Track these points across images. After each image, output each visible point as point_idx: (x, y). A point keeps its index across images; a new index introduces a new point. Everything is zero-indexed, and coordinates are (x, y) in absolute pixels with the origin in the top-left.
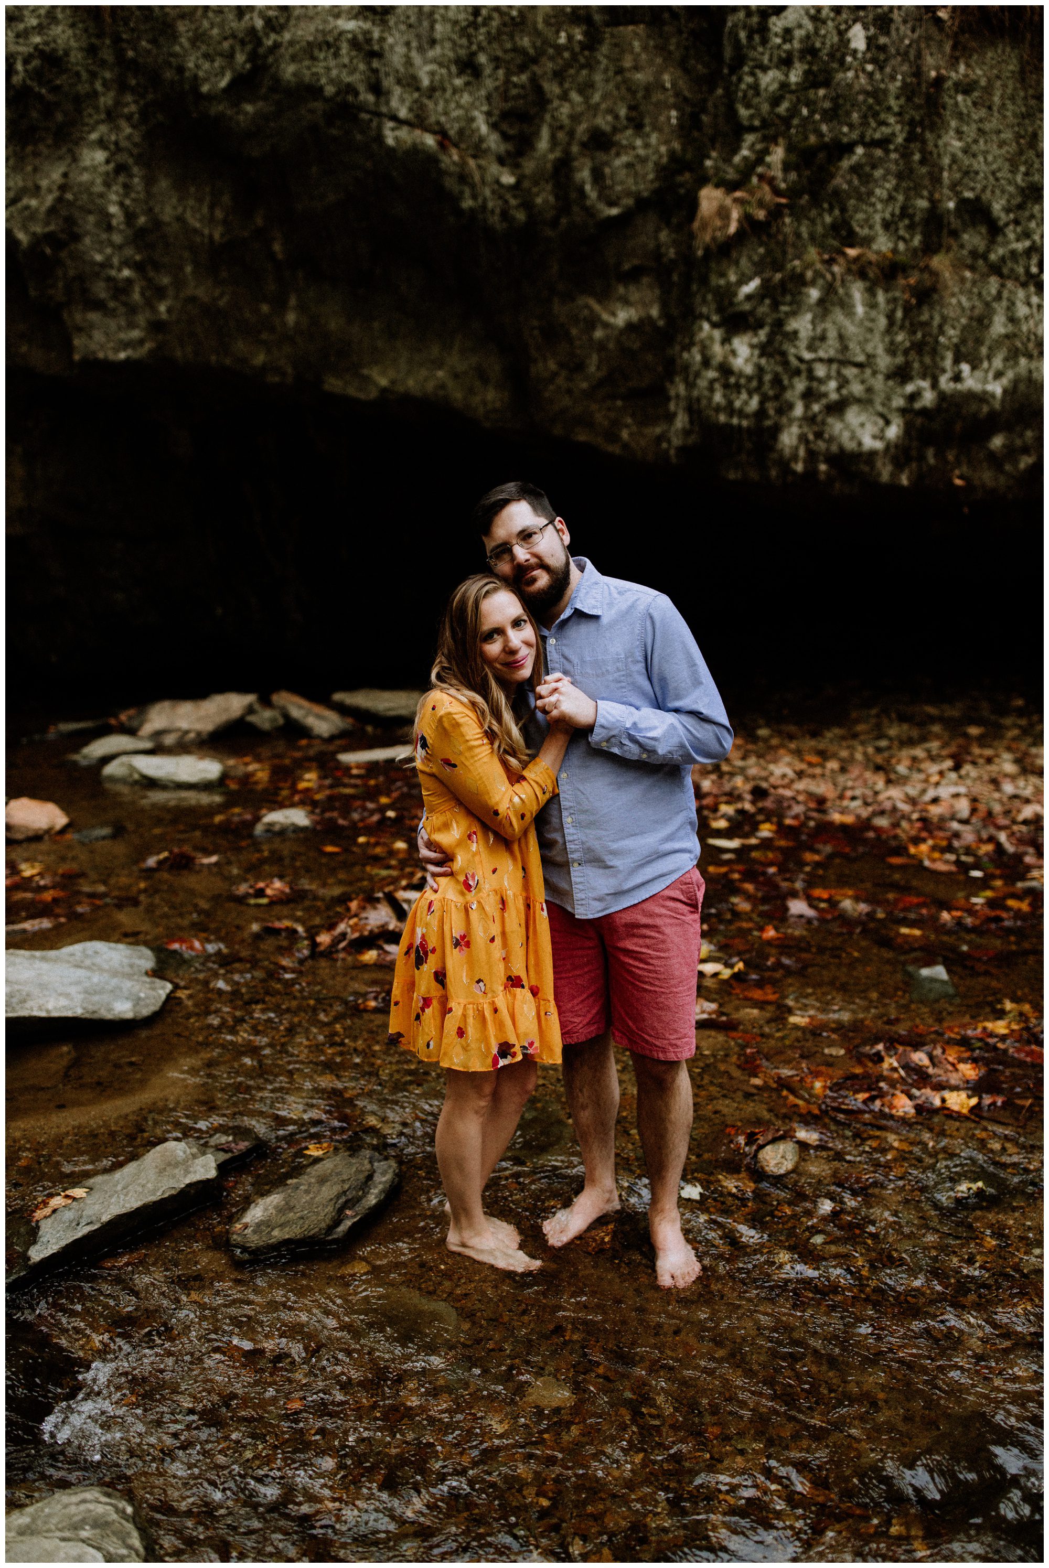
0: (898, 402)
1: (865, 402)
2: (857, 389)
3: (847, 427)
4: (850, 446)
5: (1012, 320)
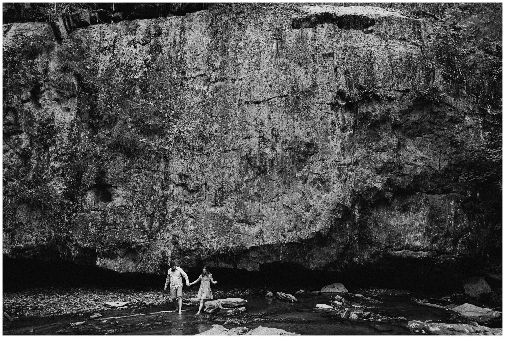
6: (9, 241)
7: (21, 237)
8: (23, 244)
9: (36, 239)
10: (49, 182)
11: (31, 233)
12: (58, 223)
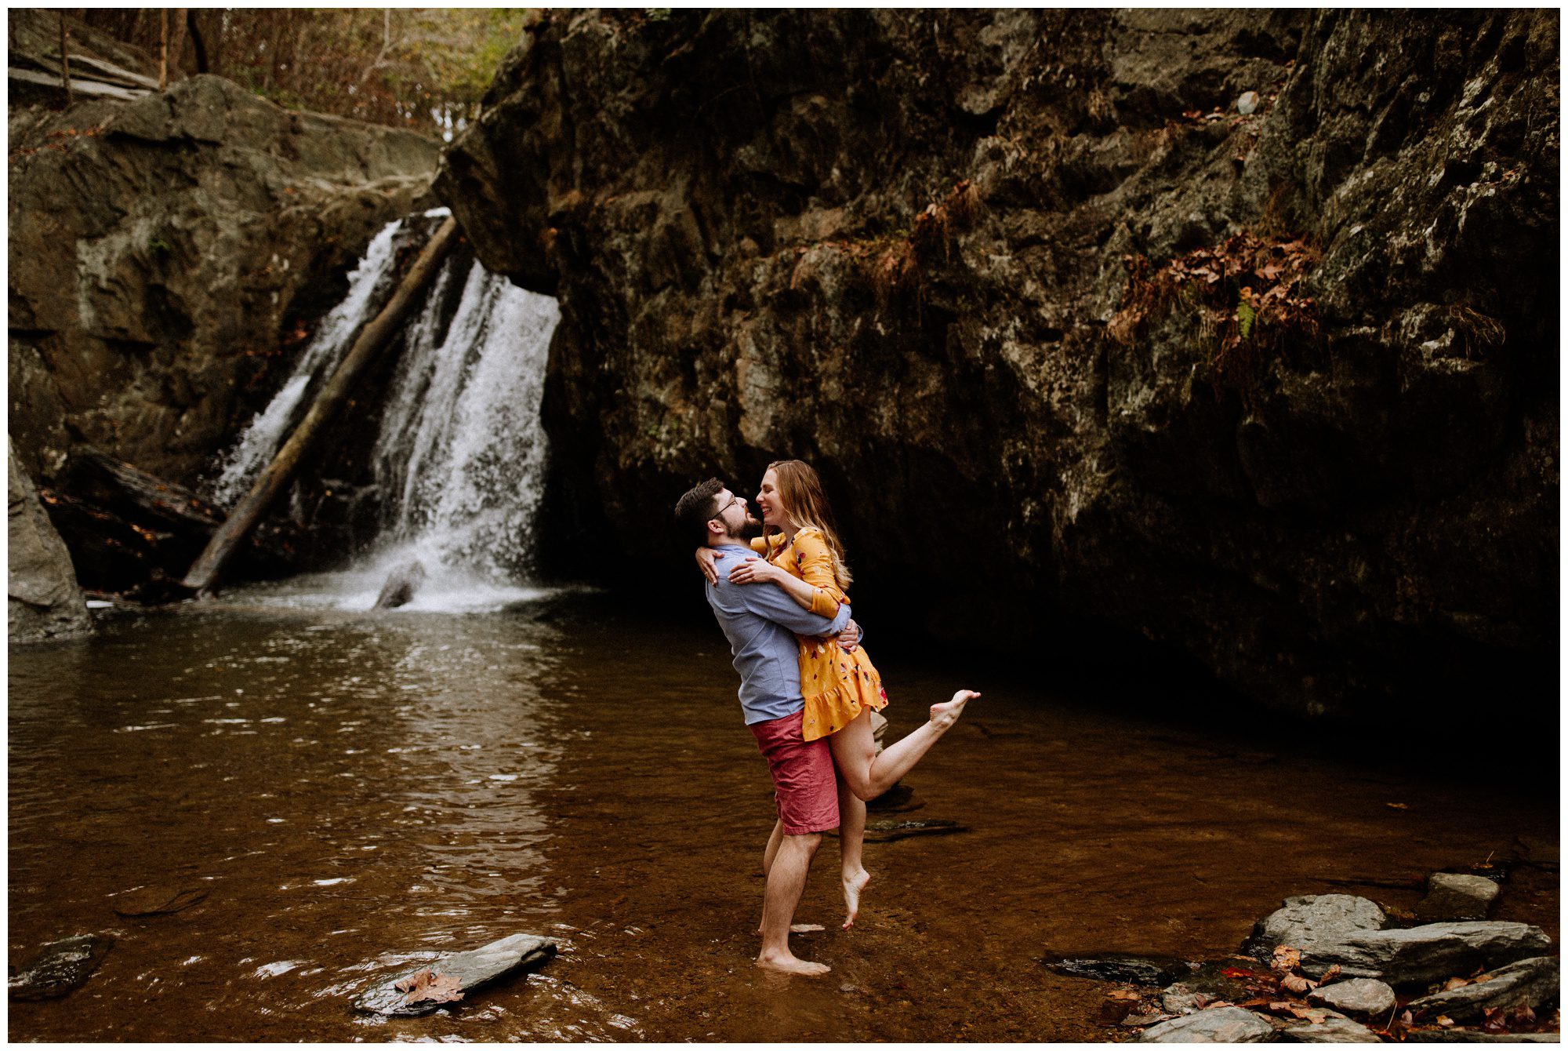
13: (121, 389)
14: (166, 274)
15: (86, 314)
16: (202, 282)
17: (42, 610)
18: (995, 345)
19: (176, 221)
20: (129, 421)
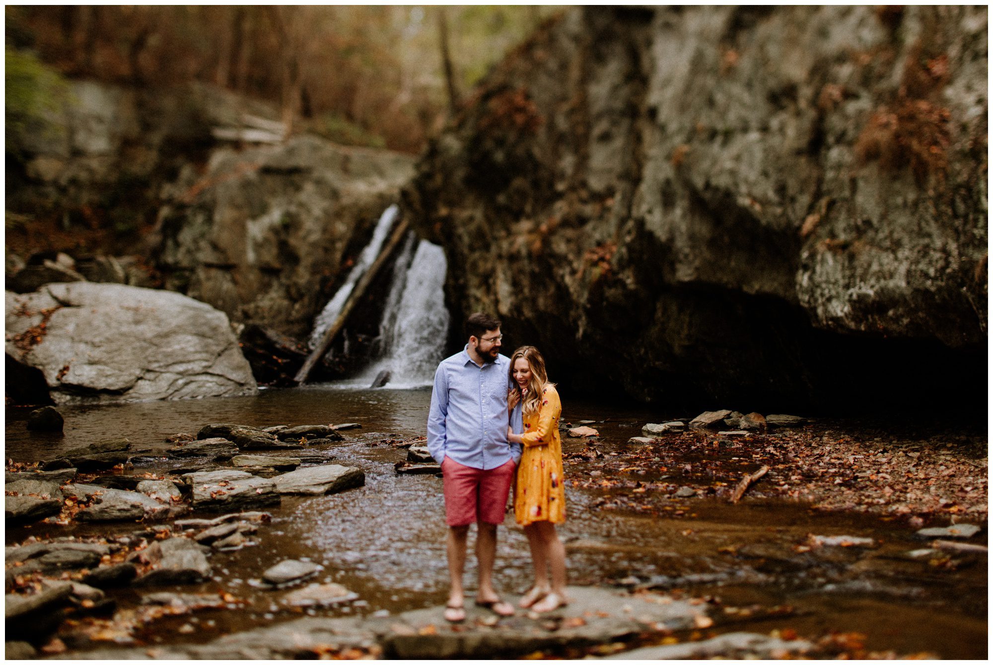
0: (847, 297)
1: (837, 297)
2: (833, 293)
3: (833, 307)
4: (834, 314)
5: (881, 265)
6: (844, 277)
7: (870, 265)
8: (872, 287)
9: (909, 273)
10: (949, 82)
11: (894, 252)
12: (966, 216)
13: (266, 292)
14: (288, 233)
15: (251, 256)
16: (304, 238)
17: (242, 385)
18: (563, 277)
19: (293, 209)
20: (271, 308)
